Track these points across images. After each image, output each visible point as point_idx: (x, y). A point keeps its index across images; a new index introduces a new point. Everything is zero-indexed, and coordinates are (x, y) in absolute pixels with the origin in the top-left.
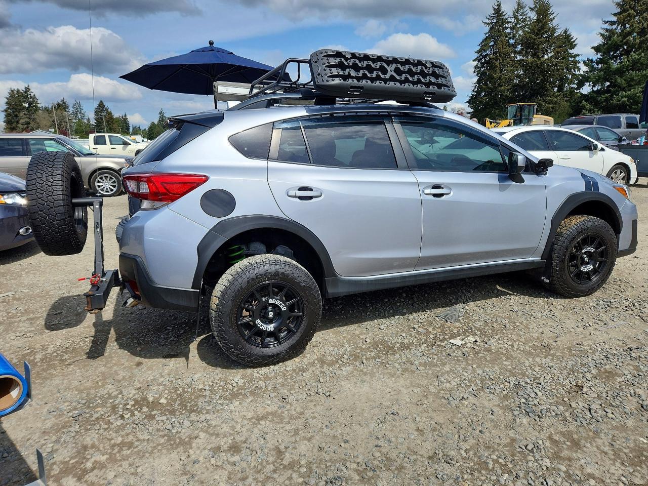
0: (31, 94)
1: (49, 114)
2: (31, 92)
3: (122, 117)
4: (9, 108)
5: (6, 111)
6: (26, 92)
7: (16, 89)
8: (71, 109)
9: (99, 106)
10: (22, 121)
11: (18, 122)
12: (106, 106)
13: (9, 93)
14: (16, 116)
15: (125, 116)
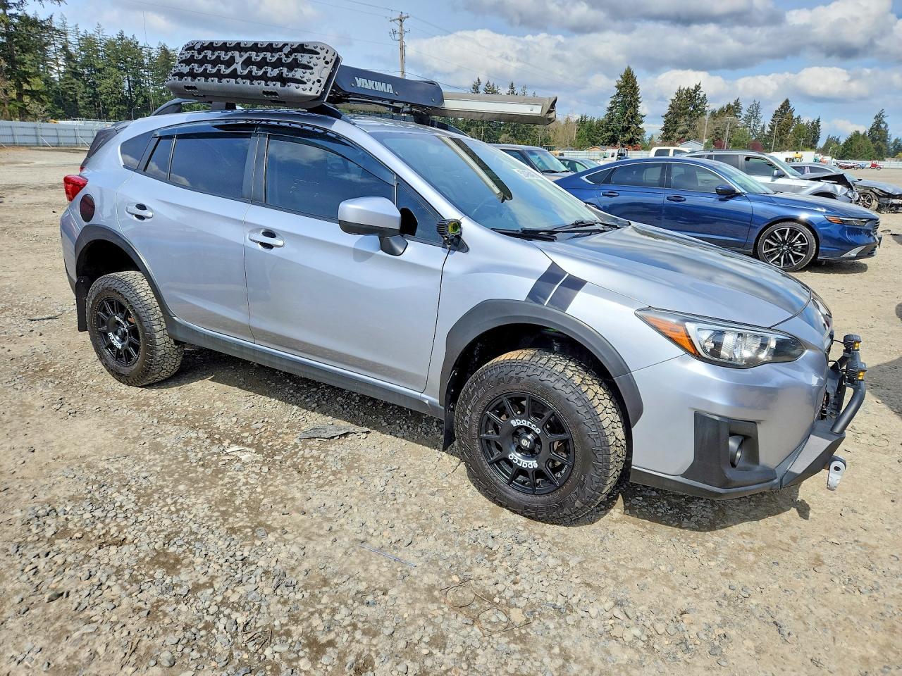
0: (701, 94)
1: (714, 119)
2: (701, 91)
3: (813, 123)
4: (670, 113)
5: (666, 116)
6: (695, 92)
7: (686, 88)
8: (744, 112)
9: (782, 107)
10: (680, 129)
11: (675, 131)
12: (791, 108)
13: (676, 94)
14: (676, 122)
15: (818, 121)
